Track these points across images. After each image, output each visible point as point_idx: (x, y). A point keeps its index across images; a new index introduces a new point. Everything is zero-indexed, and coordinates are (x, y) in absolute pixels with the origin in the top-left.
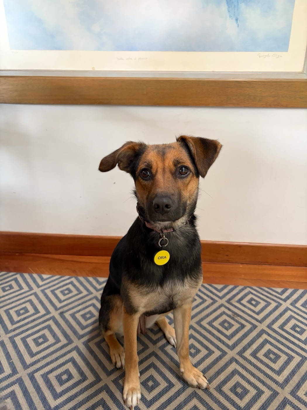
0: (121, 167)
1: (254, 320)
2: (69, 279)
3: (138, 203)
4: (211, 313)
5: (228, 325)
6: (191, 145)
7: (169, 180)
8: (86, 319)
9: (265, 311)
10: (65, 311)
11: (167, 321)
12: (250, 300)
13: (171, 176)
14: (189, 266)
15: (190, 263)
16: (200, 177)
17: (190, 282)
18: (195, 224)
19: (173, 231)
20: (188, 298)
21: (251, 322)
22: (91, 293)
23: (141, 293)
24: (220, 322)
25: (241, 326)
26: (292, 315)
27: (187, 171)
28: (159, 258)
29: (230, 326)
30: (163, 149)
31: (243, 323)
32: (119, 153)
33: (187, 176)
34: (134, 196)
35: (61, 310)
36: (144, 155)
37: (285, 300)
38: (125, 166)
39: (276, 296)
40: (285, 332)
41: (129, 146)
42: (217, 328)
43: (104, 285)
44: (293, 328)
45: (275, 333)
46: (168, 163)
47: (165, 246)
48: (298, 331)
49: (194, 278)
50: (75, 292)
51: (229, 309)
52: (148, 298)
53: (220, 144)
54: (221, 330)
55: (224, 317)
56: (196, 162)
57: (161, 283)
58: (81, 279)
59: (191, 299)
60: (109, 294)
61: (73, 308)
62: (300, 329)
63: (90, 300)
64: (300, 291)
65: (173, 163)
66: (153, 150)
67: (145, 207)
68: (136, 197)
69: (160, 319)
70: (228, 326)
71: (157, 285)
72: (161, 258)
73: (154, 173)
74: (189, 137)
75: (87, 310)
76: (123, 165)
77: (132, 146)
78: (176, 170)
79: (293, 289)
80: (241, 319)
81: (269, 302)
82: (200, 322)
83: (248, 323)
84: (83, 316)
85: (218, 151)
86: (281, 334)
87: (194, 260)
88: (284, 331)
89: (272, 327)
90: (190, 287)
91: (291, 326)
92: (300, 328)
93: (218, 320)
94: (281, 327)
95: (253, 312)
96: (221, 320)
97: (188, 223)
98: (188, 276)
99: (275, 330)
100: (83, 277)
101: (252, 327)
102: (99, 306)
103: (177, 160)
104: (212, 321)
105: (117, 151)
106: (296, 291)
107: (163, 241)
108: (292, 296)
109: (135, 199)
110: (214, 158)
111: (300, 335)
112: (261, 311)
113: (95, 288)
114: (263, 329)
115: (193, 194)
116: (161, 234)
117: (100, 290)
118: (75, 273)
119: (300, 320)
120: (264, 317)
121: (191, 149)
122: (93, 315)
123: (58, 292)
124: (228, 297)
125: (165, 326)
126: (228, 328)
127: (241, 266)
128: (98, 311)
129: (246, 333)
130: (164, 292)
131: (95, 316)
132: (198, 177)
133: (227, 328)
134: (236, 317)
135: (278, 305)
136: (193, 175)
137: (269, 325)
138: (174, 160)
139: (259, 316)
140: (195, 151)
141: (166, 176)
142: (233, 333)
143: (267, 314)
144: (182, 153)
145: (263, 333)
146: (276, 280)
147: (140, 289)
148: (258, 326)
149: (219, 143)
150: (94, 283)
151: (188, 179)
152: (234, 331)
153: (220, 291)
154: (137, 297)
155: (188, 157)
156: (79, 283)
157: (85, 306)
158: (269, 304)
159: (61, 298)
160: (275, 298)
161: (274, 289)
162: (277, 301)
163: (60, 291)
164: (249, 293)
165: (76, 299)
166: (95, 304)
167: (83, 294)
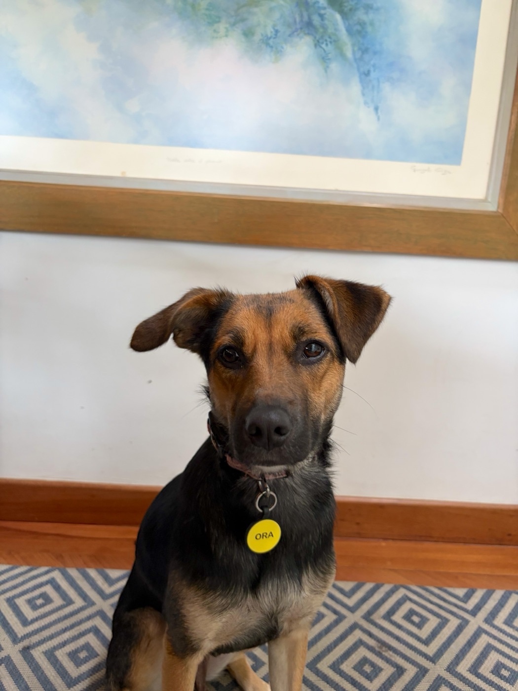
0: (180, 341)
1: (421, 657)
2: (47, 573)
3: (210, 414)
4: (336, 643)
5: (372, 669)
6: (327, 294)
7: (283, 368)
8: (78, 663)
9: (439, 636)
10: (34, 644)
11: (249, 662)
12: (408, 615)
13: (285, 360)
14: (313, 547)
15: (314, 542)
16: (347, 361)
17: (312, 582)
18: (330, 459)
19: (286, 477)
20: (304, 616)
21: (416, 660)
22: (91, 603)
23: (209, 608)
24: (354, 663)
25: (397, 669)
26: (490, 642)
27: (320, 351)
28: (258, 537)
29: (376, 671)
30: (268, 302)
31: (401, 665)
32: (175, 313)
33: (321, 359)
34: (204, 396)
35: (26, 643)
36: (228, 316)
37: (474, 612)
38: (188, 339)
39: (456, 606)
40: (482, 680)
41: (196, 297)
42: (350, 676)
43: (123, 583)
44: (496, 669)
45: (463, 682)
46: (281, 333)
47: (270, 510)
48: (505, 677)
49: (322, 572)
50: (58, 601)
51: (370, 635)
52: (224, 620)
53: (386, 295)
54: (359, 681)
55: (362, 652)
56: (337, 328)
57: (254, 586)
58: (73, 572)
59: (309, 618)
60: (131, 608)
61: (51, 637)
62: (510, 673)
63: (89, 618)
64: (498, 594)
65: (290, 333)
66: (248, 306)
67: (230, 425)
68: (208, 399)
69: (236, 659)
70: (372, 671)
71: (246, 592)
72: (263, 536)
73: (250, 355)
74: (322, 279)
75: (82, 641)
76: (183, 336)
77: (204, 297)
78: (297, 347)
79: (485, 590)
80: (396, 655)
81: (445, 618)
82: (316, 665)
83: (410, 663)
84: (73, 655)
85: (383, 308)
86: (476, 684)
87: (321, 534)
88: (480, 678)
89: (456, 670)
90: (312, 591)
91: (490, 665)
92: (508, 671)
93: (350, 659)
94: (472, 669)
95: (416, 639)
96: (355, 658)
97: (316, 459)
98: (310, 568)
99: (462, 676)
100: (78, 569)
101: (418, 671)
102: (108, 633)
103: (300, 328)
104: (340, 660)
105: (171, 307)
106: (491, 594)
107: (264, 499)
108: (485, 603)
109: (205, 404)
110: (375, 323)
111: (510, 684)
112: (433, 636)
113: (101, 593)
114: (439, 675)
115: (332, 399)
116: (260, 483)
117: (112, 595)
118: (60, 560)
119: (506, 654)
120: (438, 650)
121: (328, 302)
122: (93, 654)
123: (21, 602)
124: (366, 607)
125: (246, 675)
126: (372, 677)
127: (383, 544)
128: (103, 644)
129: (407, 684)
130: (260, 607)
131: (97, 655)
132: (342, 362)
133: (370, 677)
134: (386, 651)
135: (463, 624)
136: (333, 357)
137: (451, 667)
138: (294, 326)
139: (429, 647)
140: (336, 306)
141: (274, 360)
142: (383, 687)
143: (444, 643)
144: (310, 310)
145: (441, 683)
146: (451, 571)
147: (209, 600)
148: (429, 670)
149: (385, 293)
150: (100, 581)
151: (324, 365)
152: (385, 682)
153: (349, 594)
154: (199, 619)
155: (322, 320)
156: (67, 581)
157: (78, 632)
158: (444, 622)
159: (26, 616)
160: (455, 610)
161: (451, 590)
162: (460, 616)
163: (26, 601)
164: (405, 599)
165: (59, 617)
166: (99, 628)
167: (74, 605)
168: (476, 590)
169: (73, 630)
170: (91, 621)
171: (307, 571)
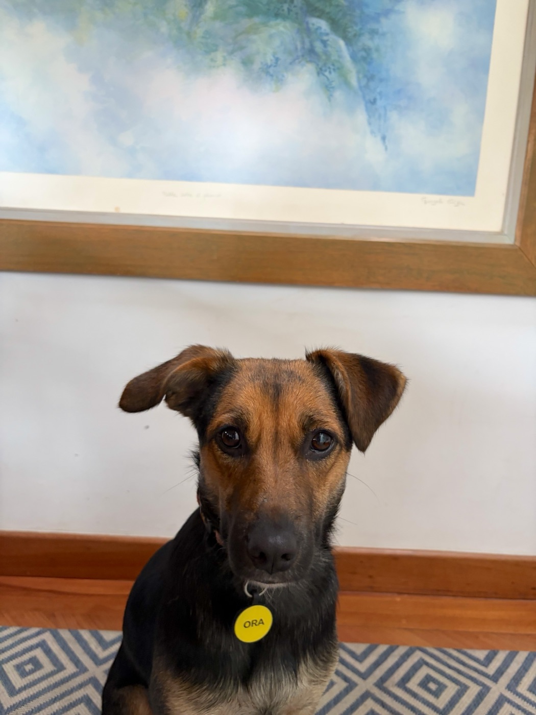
0: (172, 402)
2: (38, 634)
6: (340, 376)
9: (457, 706)
12: (424, 682)
13: (292, 454)
17: (311, 671)
22: (83, 670)
27: (329, 442)
28: (247, 625)
30: (275, 377)
32: (170, 375)
33: (329, 453)
37: (495, 678)
38: (181, 402)
39: (476, 670)
41: (194, 359)
43: (116, 647)
46: (288, 421)
47: (260, 594)
50: (48, 667)
51: (383, 705)
53: (402, 377)
56: (349, 417)
57: (246, 678)
58: (65, 634)
63: (81, 686)
64: (522, 656)
65: (298, 422)
66: (253, 381)
71: (236, 686)
72: (253, 623)
73: (253, 444)
76: (176, 399)
77: (203, 361)
78: (305, 438)
79: (507, 652)
81: (464, 684)
85: (398, 392)
95: (433, 709)
100: (70, 630)
103: (310, 416)
105: (166, 366)
106: (515, 656)
108: (507, 667)
110: (390, 408)
112: (451, 706)
113: (94, 658)
117: (105, 660)
118: (51, 619)
121: (341, 386)
123: (9, 668)
124: (379, 673)
127: (398, 599)
132: (349, 449)
135: (483, 692)
136: (341, 448)
138: (303, 414)
140: (349, 393)
141: (280, 456)
144: (320, 393)
146: (471, 630)
149: (401, 373)
150: (93, 645)
151: (331, 460)
153: (361, 658)
156: (59, 645)
157: (69, 703)
158: (463, 689)
159: (14, 683)
160: (475, 675)
161: (470, 652)
162: (481, 682)
163: (14, 666)
164: (421, 663)
165: (49, 685)
166: (91, 697)
167: (65, 671)
168: (498, 651)
169: (64, 700)
170: (82, 690)
171: (305, 659)
